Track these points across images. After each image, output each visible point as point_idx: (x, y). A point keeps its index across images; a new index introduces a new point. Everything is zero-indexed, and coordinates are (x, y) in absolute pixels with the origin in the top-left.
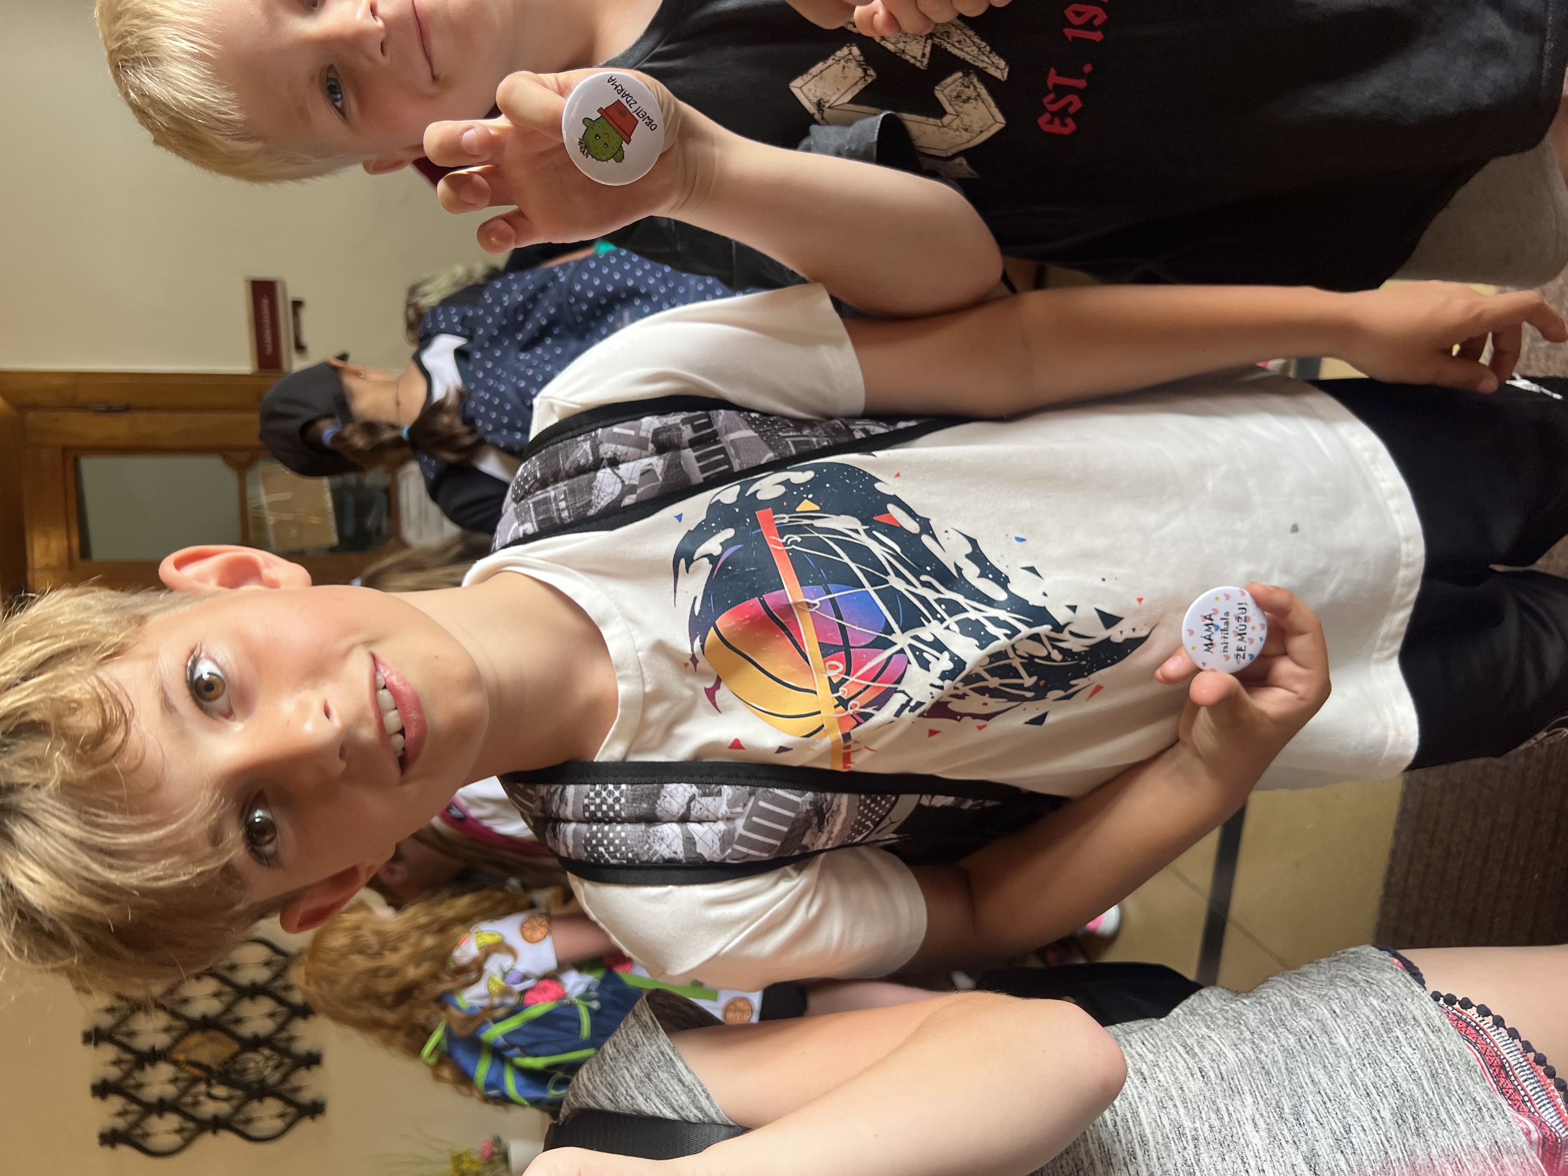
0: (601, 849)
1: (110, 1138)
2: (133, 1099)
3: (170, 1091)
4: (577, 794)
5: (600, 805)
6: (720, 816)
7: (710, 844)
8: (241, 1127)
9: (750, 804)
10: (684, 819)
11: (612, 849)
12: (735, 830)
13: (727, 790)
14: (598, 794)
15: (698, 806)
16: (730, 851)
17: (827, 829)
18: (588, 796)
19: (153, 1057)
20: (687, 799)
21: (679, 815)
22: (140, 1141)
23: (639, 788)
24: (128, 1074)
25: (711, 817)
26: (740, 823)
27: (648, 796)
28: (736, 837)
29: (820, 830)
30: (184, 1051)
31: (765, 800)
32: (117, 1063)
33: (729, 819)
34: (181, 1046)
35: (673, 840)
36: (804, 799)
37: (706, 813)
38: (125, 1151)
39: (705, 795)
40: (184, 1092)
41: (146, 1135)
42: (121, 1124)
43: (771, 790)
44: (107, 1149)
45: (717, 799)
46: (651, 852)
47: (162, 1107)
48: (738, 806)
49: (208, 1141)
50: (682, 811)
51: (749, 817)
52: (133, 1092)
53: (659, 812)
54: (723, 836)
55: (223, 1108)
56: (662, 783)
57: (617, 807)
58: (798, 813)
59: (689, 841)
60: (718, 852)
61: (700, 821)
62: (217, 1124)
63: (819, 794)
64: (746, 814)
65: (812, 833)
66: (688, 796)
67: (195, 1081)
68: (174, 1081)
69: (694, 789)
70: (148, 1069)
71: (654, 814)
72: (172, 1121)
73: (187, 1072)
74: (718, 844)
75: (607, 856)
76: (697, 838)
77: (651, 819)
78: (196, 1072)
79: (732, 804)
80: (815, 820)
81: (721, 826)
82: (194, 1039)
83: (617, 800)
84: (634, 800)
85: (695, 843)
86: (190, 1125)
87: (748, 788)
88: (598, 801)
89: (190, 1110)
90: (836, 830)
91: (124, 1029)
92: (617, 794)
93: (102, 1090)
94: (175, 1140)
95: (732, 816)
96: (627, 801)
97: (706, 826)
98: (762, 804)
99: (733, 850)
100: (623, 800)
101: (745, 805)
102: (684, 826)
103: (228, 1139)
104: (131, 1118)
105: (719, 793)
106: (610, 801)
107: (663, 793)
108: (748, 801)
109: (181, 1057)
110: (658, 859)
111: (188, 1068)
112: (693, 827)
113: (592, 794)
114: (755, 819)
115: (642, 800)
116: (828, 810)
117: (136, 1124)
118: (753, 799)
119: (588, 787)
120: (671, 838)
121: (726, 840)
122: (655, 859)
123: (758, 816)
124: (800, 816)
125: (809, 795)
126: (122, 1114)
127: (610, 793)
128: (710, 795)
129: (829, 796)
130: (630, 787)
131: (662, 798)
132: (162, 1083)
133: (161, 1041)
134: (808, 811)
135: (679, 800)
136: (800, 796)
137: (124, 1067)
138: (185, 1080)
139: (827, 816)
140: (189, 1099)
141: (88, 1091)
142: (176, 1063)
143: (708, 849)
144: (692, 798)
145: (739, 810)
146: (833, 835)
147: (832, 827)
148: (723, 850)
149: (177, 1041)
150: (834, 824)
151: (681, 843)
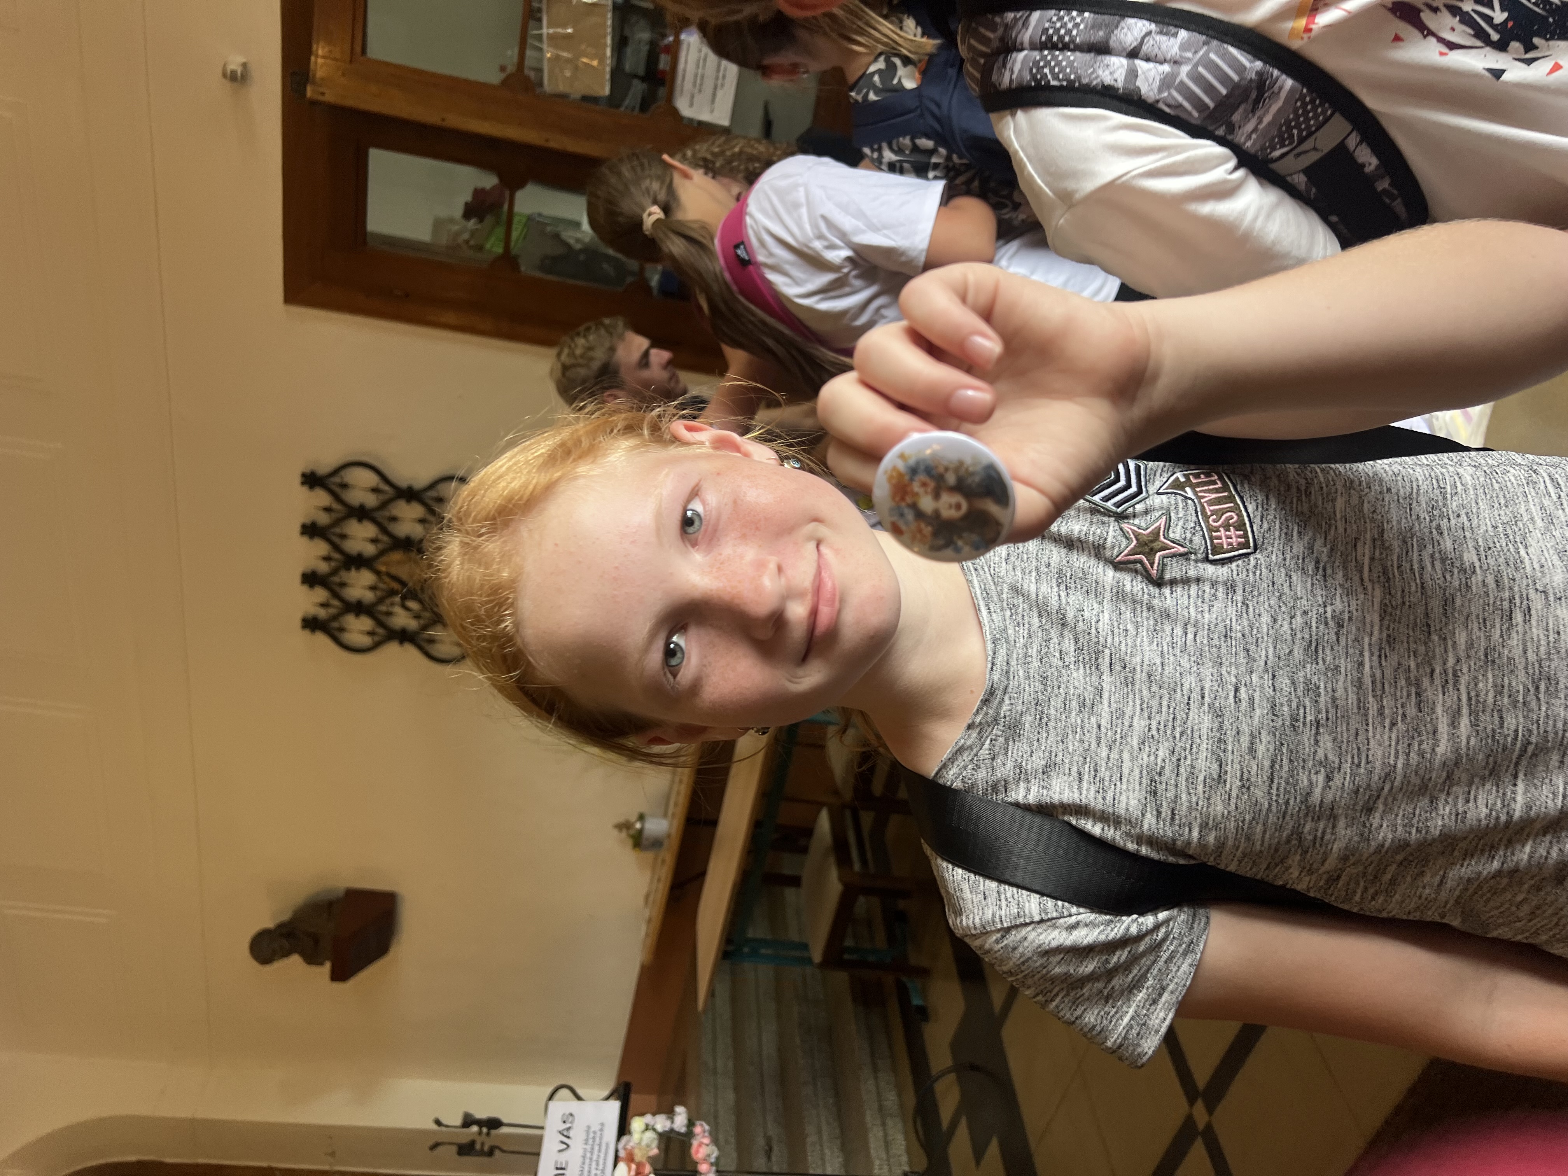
0: (1046, 70)
1: (311, 624)
2: (336, 595)
3: (369, 597)
4: (1040, 20)
5: (1059, 29)
6: (1168, 57)
7: (1151, 81)
8: (424, 645)
9: (1201, 53)
10: (1133, 54)
11: (1056, 70)
12: (1179, 73)
13: (1183, 34)
14: (1060, 19)
15: (1151, 42)
16: (1166, 94)
17: (1258, 113)
18: (1050, 20)
19: (358, 562)
20: (1143, 33)
21: (1130, 49)
22: (337, 633)
23: (1100, 18)
24: (335, 572)
25: (1160, 57)
26: (1185, 69)
27: (1107, 26)
28: (1177, 82)
29: (1253, 111)
30: (386, 564)
31: (1217, 53)
32: (327, 559)
33: (1176, 62)
34: (384, 559)
35: (1118, 68)
36: (1253, 65)
37: (1157, 50)
38: (321, 639)
39: (1161, 33)
40: (380, 601)
41: (342, 630)
42: (322, 613)
43: (1226, 46)
44: (307, 633)
45: (1172, 39)
46: (1094, 76)
47: (359, 608)
48: (1189, 50)
49: (393, 649)
50: (1135, 44)
51: (1196, 66)
52: (337, 589)
53: (1112, 43)
54: (1165, 78)
55: (412, 624)
56: (1123, 16)
57: (1074, 32)
58: (1242, 79)
59: (1132, 74)
60: (1156, 91)
61: (1148, 59)
62: (404, 636)
63: (1268, 66)
64: (1195, 61)
65: (1245, 110)
66: (1144, 31)
67: (392, 593)
68: (373, 588)
69: (1153, 27)
70: (353, 573)
71: (1108, 42)
72: (365, 623)
73: (385, 583)
74: (1157, 84)
75: (1049, 77)
76: (1140, 72)
77: (1102, 49)
78: (396, 586)
79: (1183, 47)
80: (1254, 95)
81: (1166, 68)
82: (396, 556)
83: (1077, 25)
84: (1093, 27)
85: (1137, 76)
86: (381, 631)
87: (1204, 37)
88: (1058, 25)
89: (383, 618)
90: (1267, 119)
91: (337, 530)
92: (1078, 20)
93: (311, 579)
94: (366, 641)
95: (1180, 60)
96: (1086, 27)
97: (1151, 65)
98: (1212, 56)
99: (1169, 94)
100: (1082, 26)
101: (1196, 52)
102: (1131, 61)
103: (410, 652)
104: (332, 611)
105: (1175, 35)
106: (1070, 25)
107: (1122, 24)
108: (1201, 49)
109: (383, 569)
110: (1097, 84)
111: (387, 579)
112: (1138, 63)
113: (1055, 19)
114: (1201, 69)
115: (1100, 28)
116: (1269, 89)
117: (335, 618)
118: (1205, 48)
119: (1053, 12)
120: (1116, 67)
121: (1167, 82)
122: (1094, 83)
123: (1205, 67)
124: (1243, 83)
125: (1259, 64)
126: (324, 605)
127: (1073, 18)
128: (1166, 34)
129: (1276, 72)
130: (1092, 15)
131: (1119, 29)
132: (364, 588)
133: (370, 550)
134: (1251, 80)
135: (1135, 34)
136: (1251, 62)
137: (333, 564)
138: (383, 590)
139: (1266, 95)
140: (383, 608)
141: (298, 579)
142: (378, 573)
143: (1147, 84)
144: (1149, 33)
145: (1189, 55)
146: (1261, 127)
147: (1264, 114)
148: (1160, 90)
149: (381, 553)
150: (1267, 111)
151: (1124, 73)
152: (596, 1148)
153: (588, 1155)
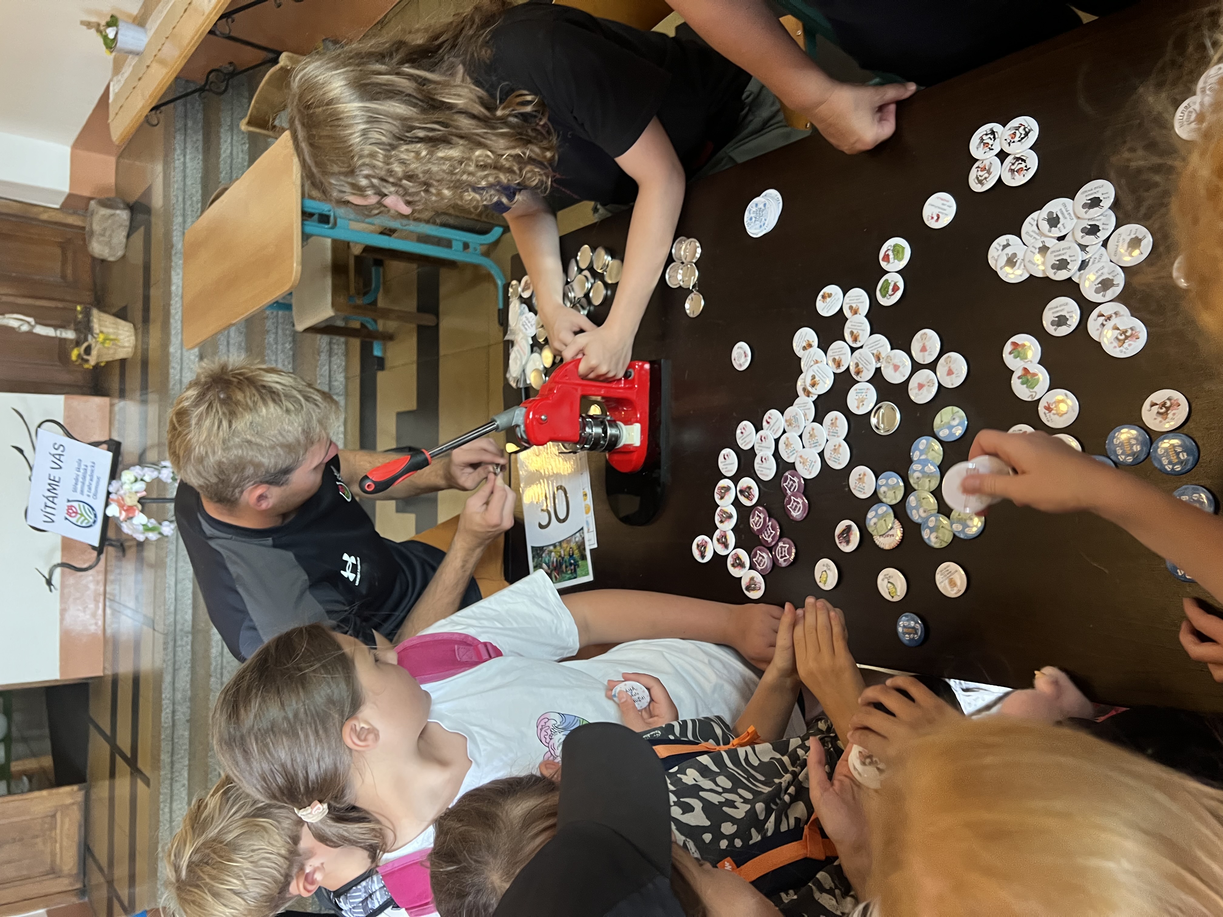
152: (88, 478)
153: (80, 480)
